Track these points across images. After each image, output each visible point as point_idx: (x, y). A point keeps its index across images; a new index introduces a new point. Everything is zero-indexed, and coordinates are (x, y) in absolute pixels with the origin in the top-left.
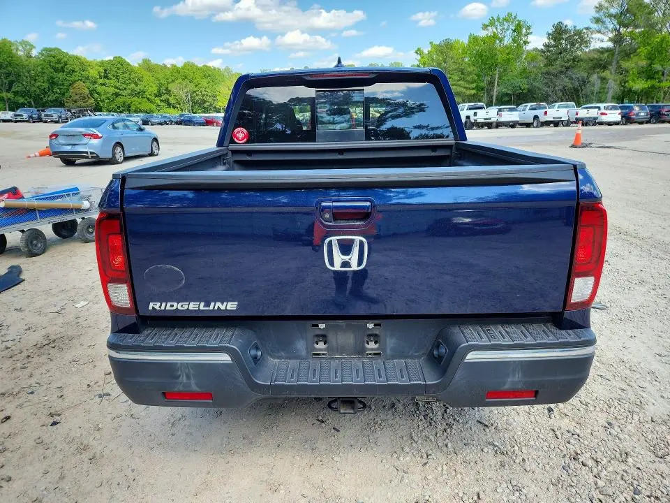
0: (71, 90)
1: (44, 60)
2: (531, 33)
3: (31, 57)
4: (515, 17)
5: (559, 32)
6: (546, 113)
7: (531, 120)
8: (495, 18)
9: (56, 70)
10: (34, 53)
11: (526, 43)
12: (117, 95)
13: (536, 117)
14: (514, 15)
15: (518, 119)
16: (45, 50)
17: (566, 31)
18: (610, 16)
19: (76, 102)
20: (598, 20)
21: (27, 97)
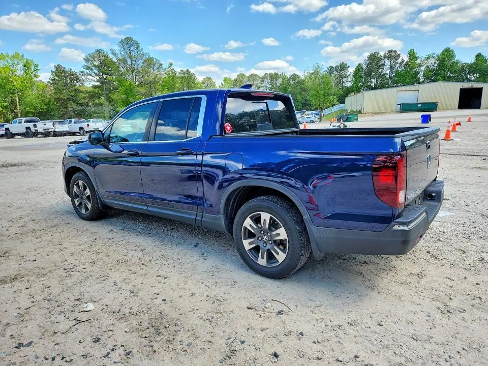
2: (40, 70)
4: (23, 56)
5: (59, 72)
6: (88, 125)
7: (78, 130)
8: (4, 54)
11: (35, 76)
13: (81, 128)
14: (21, 54)
15: (68, 129)
17: (64, 71)
18: (95, 66)
20: (88, 68)
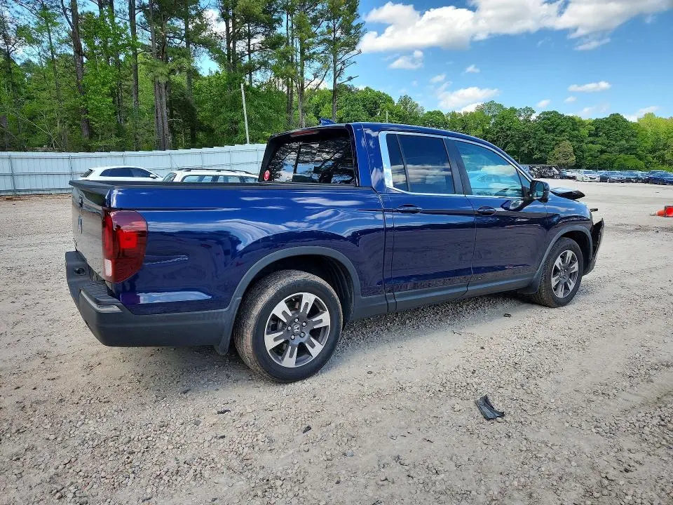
0: (556, 149)
1: (539, 123)
3: (530, 121)
9: (547, 131)
10: (533, 117)
12: (602, 152)
16: (544, 113)
19: (557, 159)
21: (515, 156)
